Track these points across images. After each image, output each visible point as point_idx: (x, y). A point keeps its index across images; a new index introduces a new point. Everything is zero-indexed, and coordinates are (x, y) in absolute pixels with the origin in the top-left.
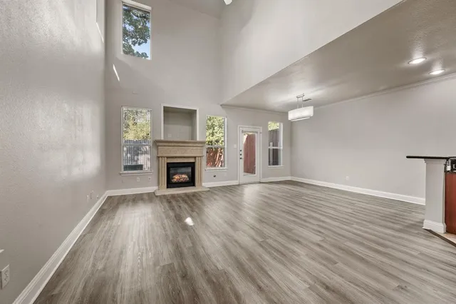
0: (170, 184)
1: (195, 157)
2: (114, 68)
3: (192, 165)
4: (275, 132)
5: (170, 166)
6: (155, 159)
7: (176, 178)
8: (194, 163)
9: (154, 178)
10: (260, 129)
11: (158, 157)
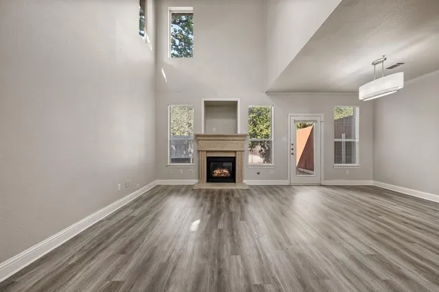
0: (211, 178)
1: (235, 152)
2: (163, 71)
3: (233, 160)
4: (349, 120)
5: (209, 160)
6: (196, 153)
7: (217, 172)
8: (235, 158)
9: (194, 171)
10: (321, 117)
11: (199, 151)
